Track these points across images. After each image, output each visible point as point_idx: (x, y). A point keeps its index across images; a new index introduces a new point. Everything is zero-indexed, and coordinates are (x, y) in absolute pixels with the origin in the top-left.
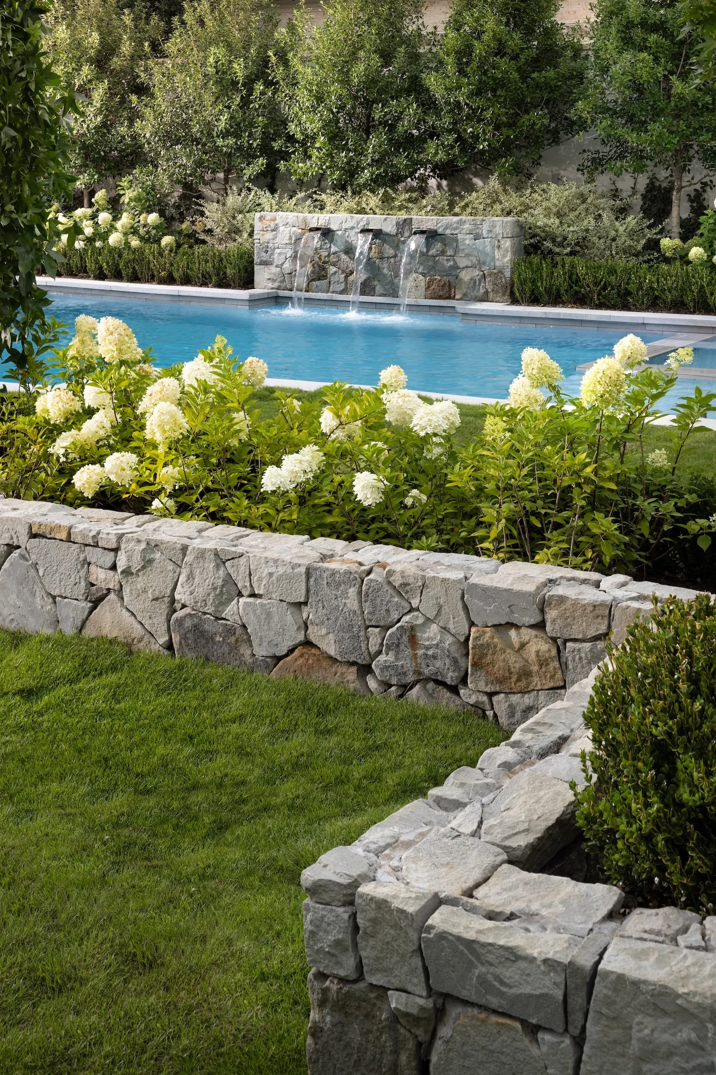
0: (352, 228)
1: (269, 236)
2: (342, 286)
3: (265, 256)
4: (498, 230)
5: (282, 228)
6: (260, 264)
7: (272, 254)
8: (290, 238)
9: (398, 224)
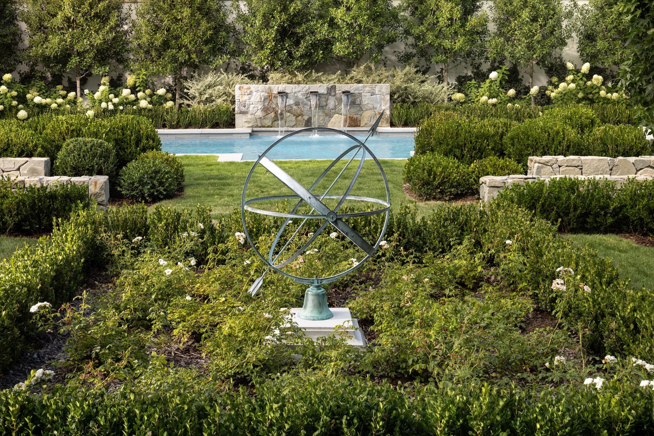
0: (299, 91)
1: (246, 98)
2: (294, 123)
3: (243, 109)
4: (384, 90)
5: (254, 93)
6: (240, 113)
7: (249, 108)
8: (261, 98)
9: (328, 88)
